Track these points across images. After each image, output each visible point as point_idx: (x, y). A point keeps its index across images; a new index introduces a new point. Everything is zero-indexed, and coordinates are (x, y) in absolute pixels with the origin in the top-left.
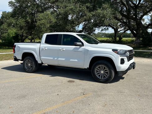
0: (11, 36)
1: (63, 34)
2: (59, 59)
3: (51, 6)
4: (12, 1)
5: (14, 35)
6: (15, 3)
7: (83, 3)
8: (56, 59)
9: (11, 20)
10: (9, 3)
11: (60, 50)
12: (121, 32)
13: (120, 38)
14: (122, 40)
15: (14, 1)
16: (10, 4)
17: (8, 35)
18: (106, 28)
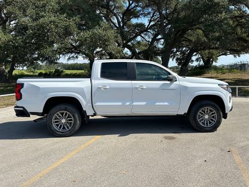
1: (136, 63)
2: (134, 104)
8: (128, 104)
11: (137, 88)
18: (75, 56)
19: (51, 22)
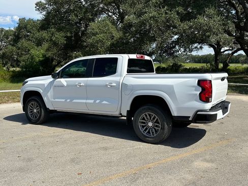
0: (37, 60)
3: (103, 8)
4: (41, 2)
5: (41, 59)
6: (46, 4)
7: (172, 6)
9: (42, 35)
10: (36, 4)
12: (226, 52)
13: (226, 65)
14: (228, 67)
15: (44, 2)
16: (38, 7)
17: (32, 58)
18: (198, 47)
19: (151, 18)
